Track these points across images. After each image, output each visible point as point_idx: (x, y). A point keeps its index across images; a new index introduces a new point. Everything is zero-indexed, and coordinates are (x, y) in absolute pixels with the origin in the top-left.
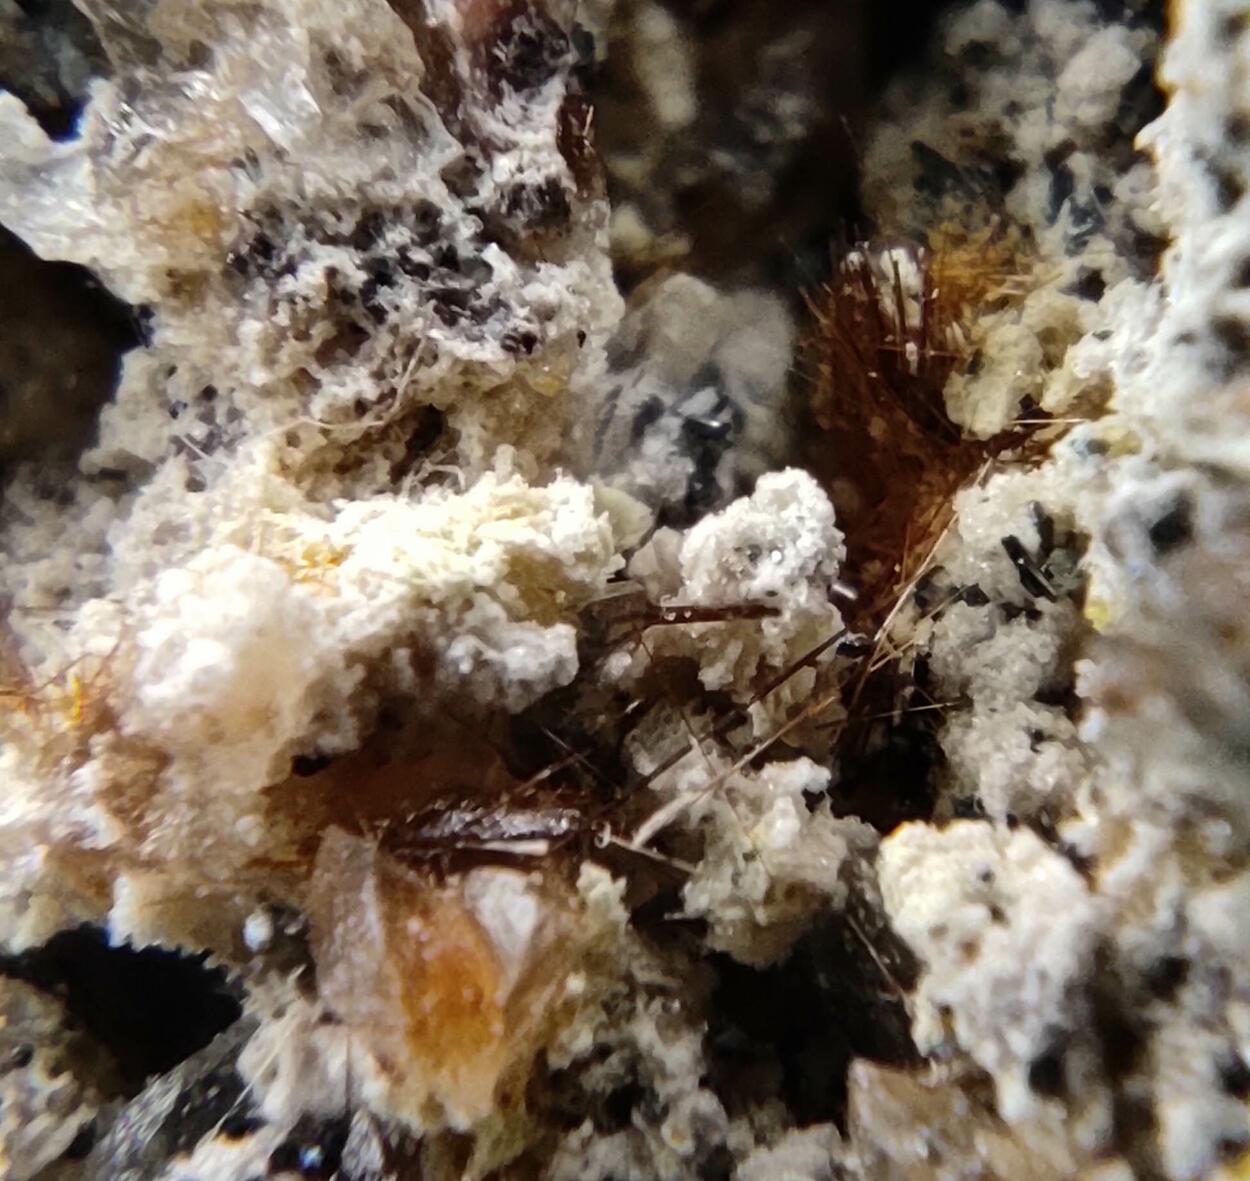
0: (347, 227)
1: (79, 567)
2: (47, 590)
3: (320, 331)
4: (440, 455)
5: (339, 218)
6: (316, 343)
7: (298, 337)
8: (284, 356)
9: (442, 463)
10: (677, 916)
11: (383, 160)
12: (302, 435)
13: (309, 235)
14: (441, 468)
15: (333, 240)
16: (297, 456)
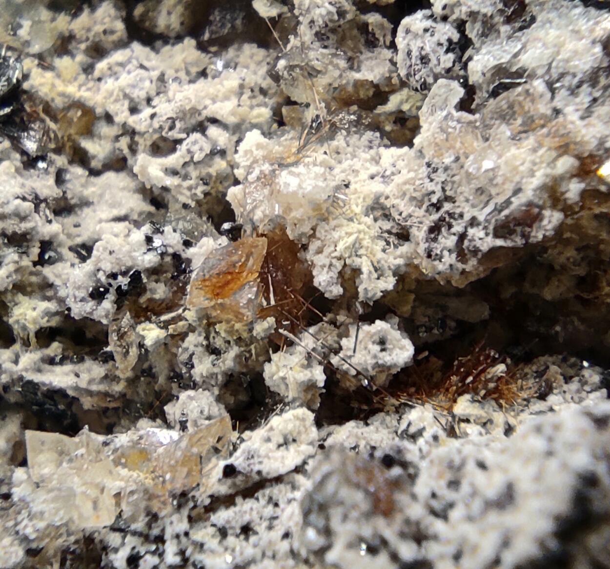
0: (448, 193)
1: (346, 154)
2: (338, 148)
3: (417, 195)
4: (396, 242)
5: (451, 190)
6: (414, 195)
7: (414, 189)
8: (407, 186)
9: (394, 244)
10: (271, 352)
11: (471, 198)
12: (389, 200)
13: (443, 183)
14: (392, 244)
15: (444, 190)
16: (382, 200)
